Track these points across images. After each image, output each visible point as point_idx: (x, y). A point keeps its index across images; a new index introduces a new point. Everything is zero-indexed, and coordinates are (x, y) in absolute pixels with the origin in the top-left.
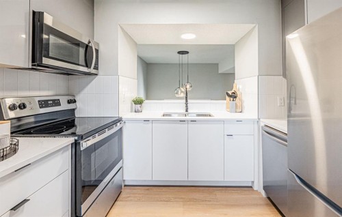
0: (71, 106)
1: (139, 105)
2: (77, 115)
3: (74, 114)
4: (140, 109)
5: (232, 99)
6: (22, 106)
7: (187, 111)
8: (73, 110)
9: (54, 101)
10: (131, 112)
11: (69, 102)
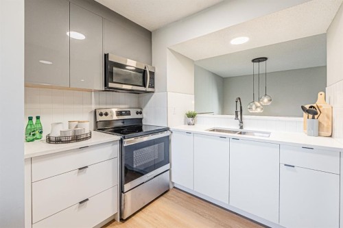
0: (139, 116)
1: (191, 119)
2: (144, 123)
3: (141, 122)
4: (191, 122)
5: (311, 116)
6: (106, 114)
7: (241, 127)
8: (141, 119)
9: (126, 111)
10: (185, 124)
11: (137, 113)
